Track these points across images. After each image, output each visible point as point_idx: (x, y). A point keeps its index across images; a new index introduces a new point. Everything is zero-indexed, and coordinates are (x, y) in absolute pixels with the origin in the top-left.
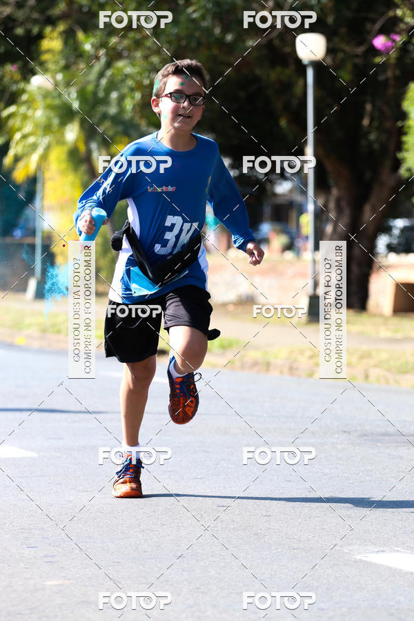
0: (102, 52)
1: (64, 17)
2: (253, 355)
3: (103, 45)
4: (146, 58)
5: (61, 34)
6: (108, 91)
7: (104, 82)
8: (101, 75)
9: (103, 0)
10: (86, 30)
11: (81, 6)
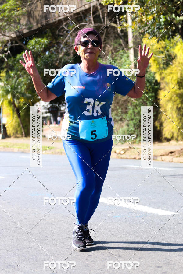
0: (16, 76)
1: (6, 67)
2: (58, 150)
3: (16, 74)
4: (27, 77)
5: (5, 72)
6: (18, 86)
7: (16, 84)
8: (16, 82)
9: (15, 63)
10: (12, 70)
11: (10, 65)
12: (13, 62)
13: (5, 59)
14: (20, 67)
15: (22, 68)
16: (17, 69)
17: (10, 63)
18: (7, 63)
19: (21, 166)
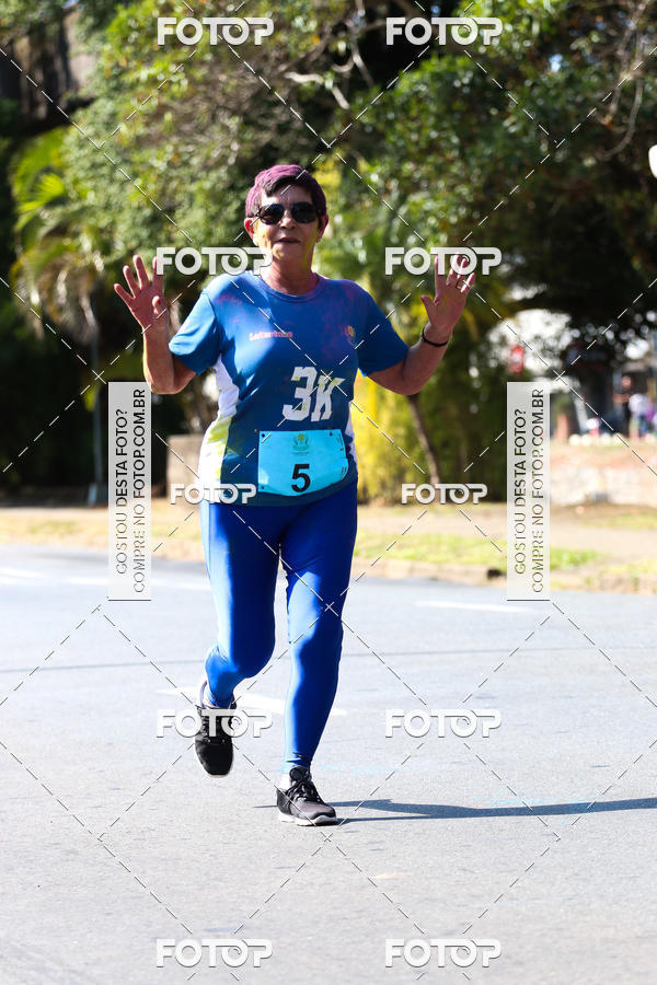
0: (393, 184)
1: (341, 141)
2: (615, 570)
3: (395, 174)
4: (451, 188)
5: (337, 164)
7: (396, 224)
8: (393, 214)
9: (391, 116)
10: (369, 158)
11: (363, 126)
12: (379, 111)
13: (339, 96)
14: (414, 137)
15: (423, 144)
16: (398, 150)
17: (363, 117)
18: (348, 117)
19: (430, 653)
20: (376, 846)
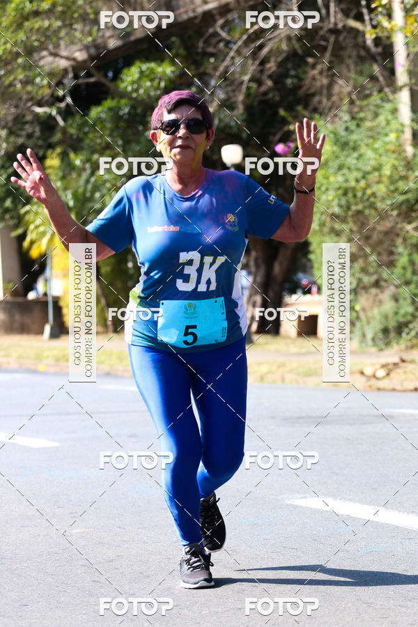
0: (88, 166)
1: (60, 143)
3: (88, 160)
5: (59, 155)
6: (93, 192)
7: (90, 187)
8: (87, 181)
9: (86, 129)
10: (76, 151)
11: (72, 135)
12: (80, 127)
13: (59, 119)
14: (99, 141)
15: (104, 145)
16: (90, 147)
17: (73, 131)
18: (64, 131)
19: (105, 413)
20: (74, 515)
